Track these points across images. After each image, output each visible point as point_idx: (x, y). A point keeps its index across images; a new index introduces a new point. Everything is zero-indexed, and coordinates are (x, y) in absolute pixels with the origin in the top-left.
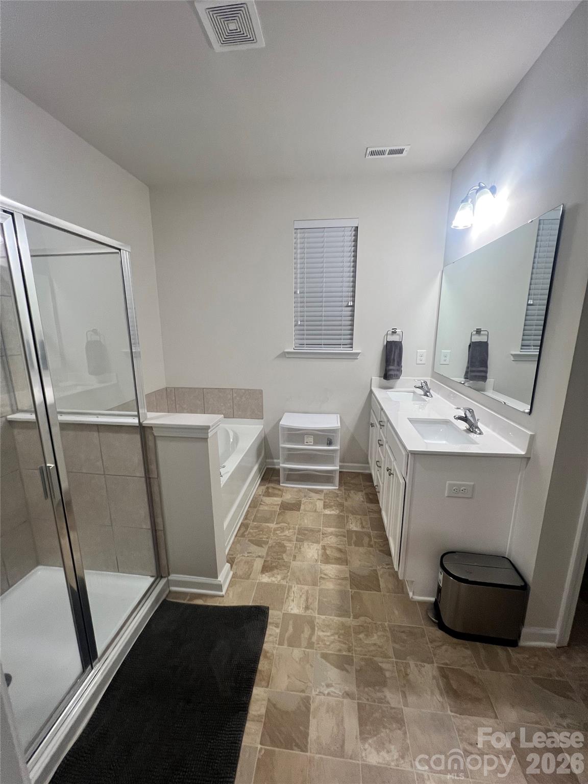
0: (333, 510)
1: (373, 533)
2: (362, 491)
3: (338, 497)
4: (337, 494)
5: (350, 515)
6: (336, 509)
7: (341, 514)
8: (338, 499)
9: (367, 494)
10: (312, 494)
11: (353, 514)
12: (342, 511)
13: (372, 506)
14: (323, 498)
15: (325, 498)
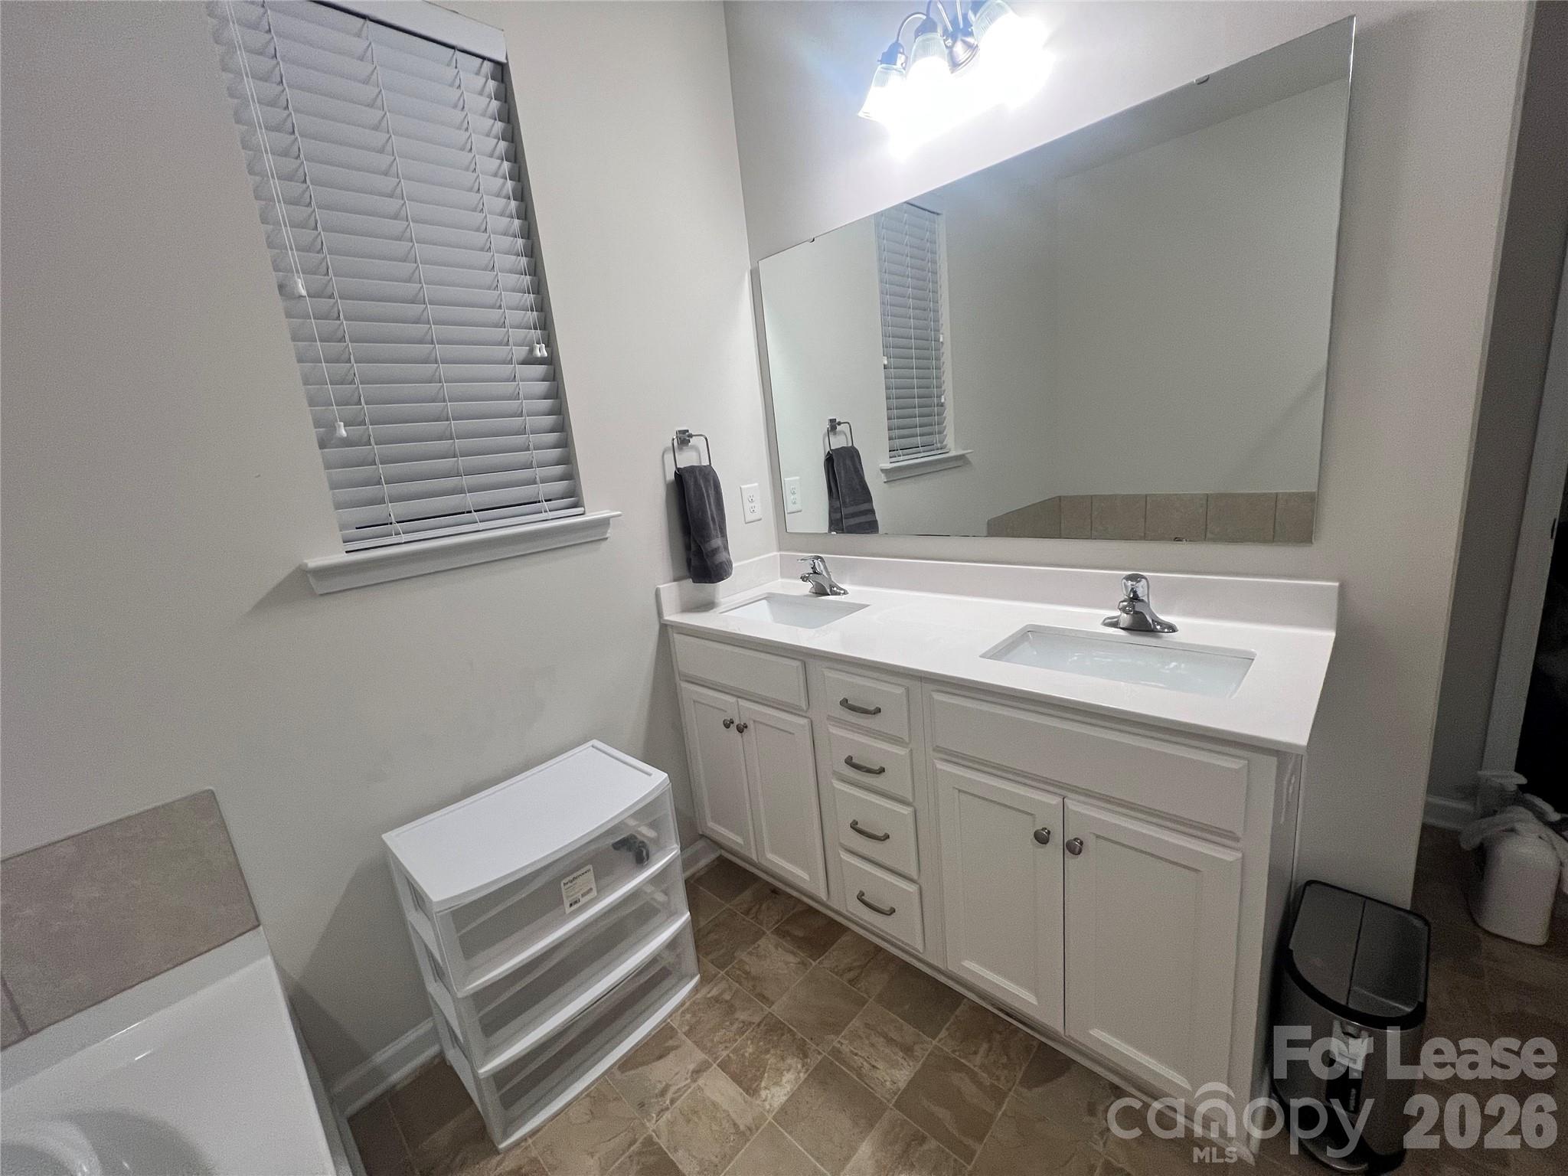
0: (780, 1073)
1: (943, 1041)
2: (759, 934)
3: (731, 1009)
4: (717, 999)
5: (835, 1041)
6: (783, 1059)
7: (814, 1060)
8: (742, 1016)
9: (781, 933)
10: (660, 1072)
11: (836, 1028)
12: (803, 1053)
13: (837, 957)
14: (700, 1056)
15: (709, 1051)
